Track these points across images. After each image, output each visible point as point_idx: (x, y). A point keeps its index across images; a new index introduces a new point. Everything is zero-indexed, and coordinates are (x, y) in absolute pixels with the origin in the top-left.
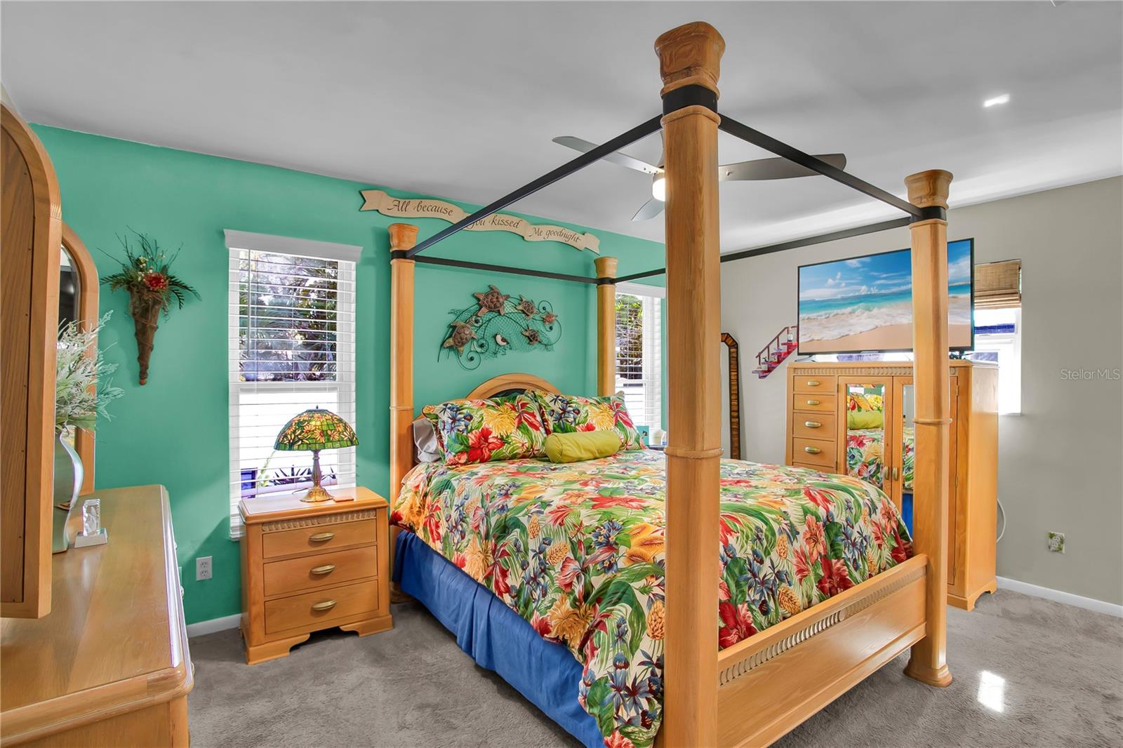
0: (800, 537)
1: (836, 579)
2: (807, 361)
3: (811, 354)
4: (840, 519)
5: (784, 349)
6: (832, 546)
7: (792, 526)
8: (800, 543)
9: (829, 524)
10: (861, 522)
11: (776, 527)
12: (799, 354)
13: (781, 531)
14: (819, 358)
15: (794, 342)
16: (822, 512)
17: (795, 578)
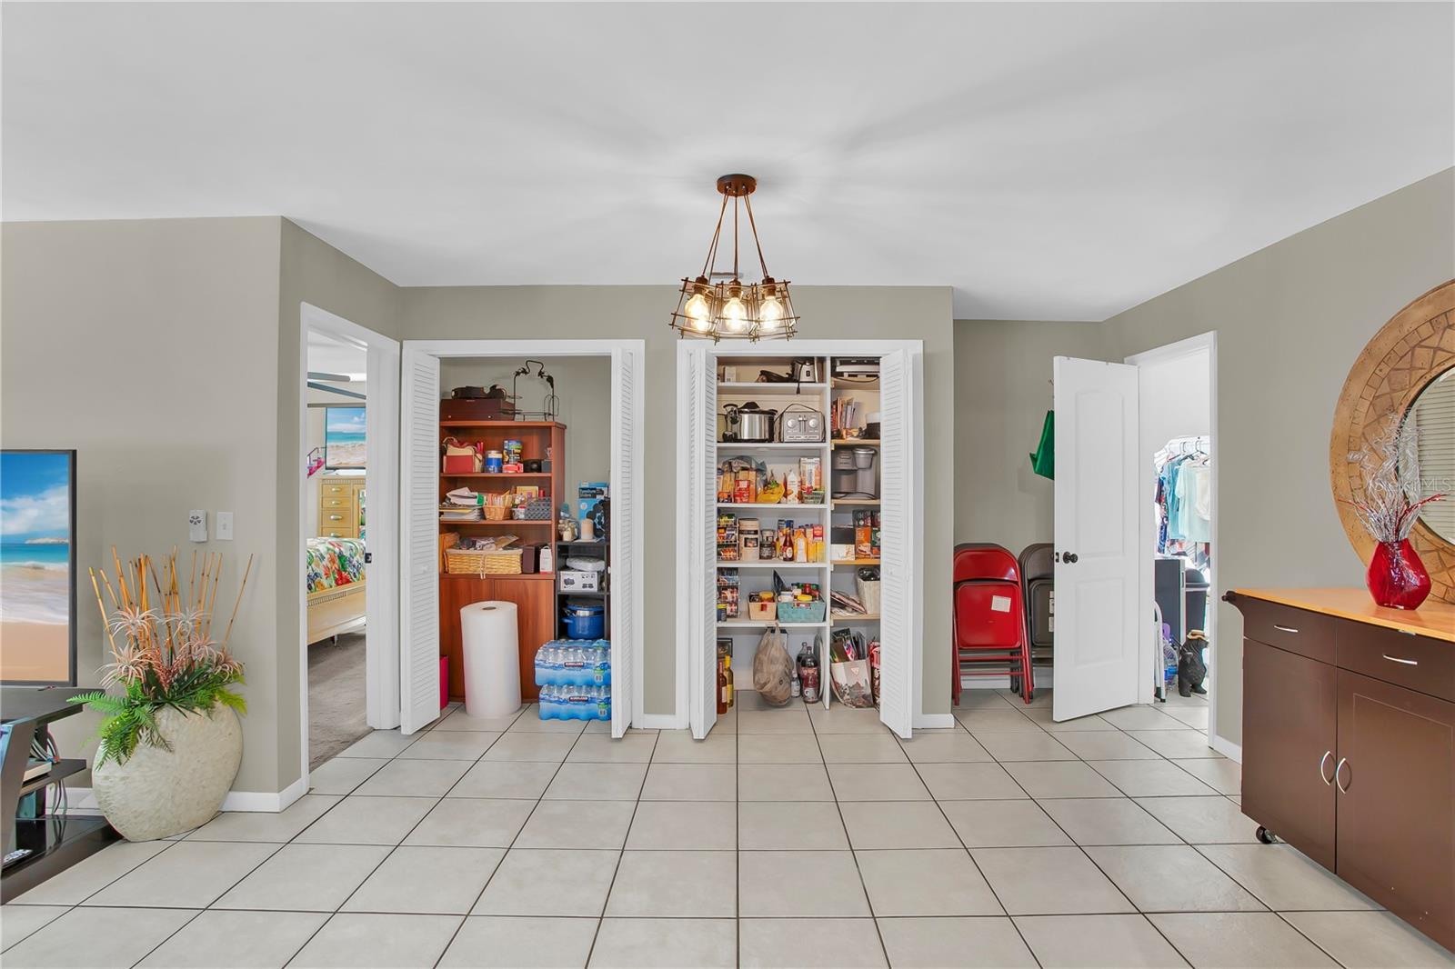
0: (326, 560)
1: (344, 580)
2: (334, 473)
3: (335, 469)
4: (347, 554)
5: (315, 464)
6: (342, 565)
7: (321, 555)
8: (326, 562)
9: (341, 556)
10: (358, 556)
11: (314, 554)
12: (327, 469)
13: (316, 556)
14: (341, 472)
15: (323, 460)
16: (337, 550)
17: (324, 577)
